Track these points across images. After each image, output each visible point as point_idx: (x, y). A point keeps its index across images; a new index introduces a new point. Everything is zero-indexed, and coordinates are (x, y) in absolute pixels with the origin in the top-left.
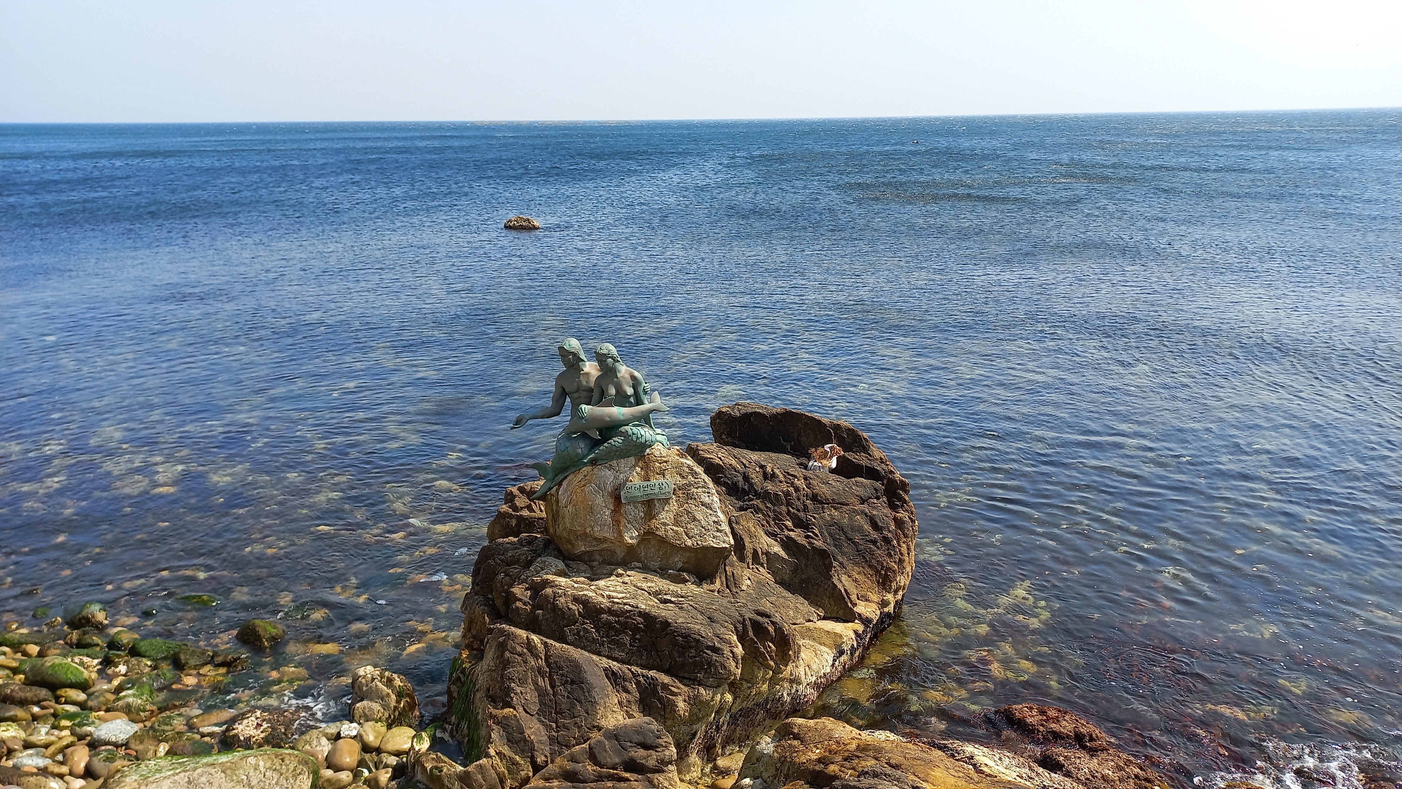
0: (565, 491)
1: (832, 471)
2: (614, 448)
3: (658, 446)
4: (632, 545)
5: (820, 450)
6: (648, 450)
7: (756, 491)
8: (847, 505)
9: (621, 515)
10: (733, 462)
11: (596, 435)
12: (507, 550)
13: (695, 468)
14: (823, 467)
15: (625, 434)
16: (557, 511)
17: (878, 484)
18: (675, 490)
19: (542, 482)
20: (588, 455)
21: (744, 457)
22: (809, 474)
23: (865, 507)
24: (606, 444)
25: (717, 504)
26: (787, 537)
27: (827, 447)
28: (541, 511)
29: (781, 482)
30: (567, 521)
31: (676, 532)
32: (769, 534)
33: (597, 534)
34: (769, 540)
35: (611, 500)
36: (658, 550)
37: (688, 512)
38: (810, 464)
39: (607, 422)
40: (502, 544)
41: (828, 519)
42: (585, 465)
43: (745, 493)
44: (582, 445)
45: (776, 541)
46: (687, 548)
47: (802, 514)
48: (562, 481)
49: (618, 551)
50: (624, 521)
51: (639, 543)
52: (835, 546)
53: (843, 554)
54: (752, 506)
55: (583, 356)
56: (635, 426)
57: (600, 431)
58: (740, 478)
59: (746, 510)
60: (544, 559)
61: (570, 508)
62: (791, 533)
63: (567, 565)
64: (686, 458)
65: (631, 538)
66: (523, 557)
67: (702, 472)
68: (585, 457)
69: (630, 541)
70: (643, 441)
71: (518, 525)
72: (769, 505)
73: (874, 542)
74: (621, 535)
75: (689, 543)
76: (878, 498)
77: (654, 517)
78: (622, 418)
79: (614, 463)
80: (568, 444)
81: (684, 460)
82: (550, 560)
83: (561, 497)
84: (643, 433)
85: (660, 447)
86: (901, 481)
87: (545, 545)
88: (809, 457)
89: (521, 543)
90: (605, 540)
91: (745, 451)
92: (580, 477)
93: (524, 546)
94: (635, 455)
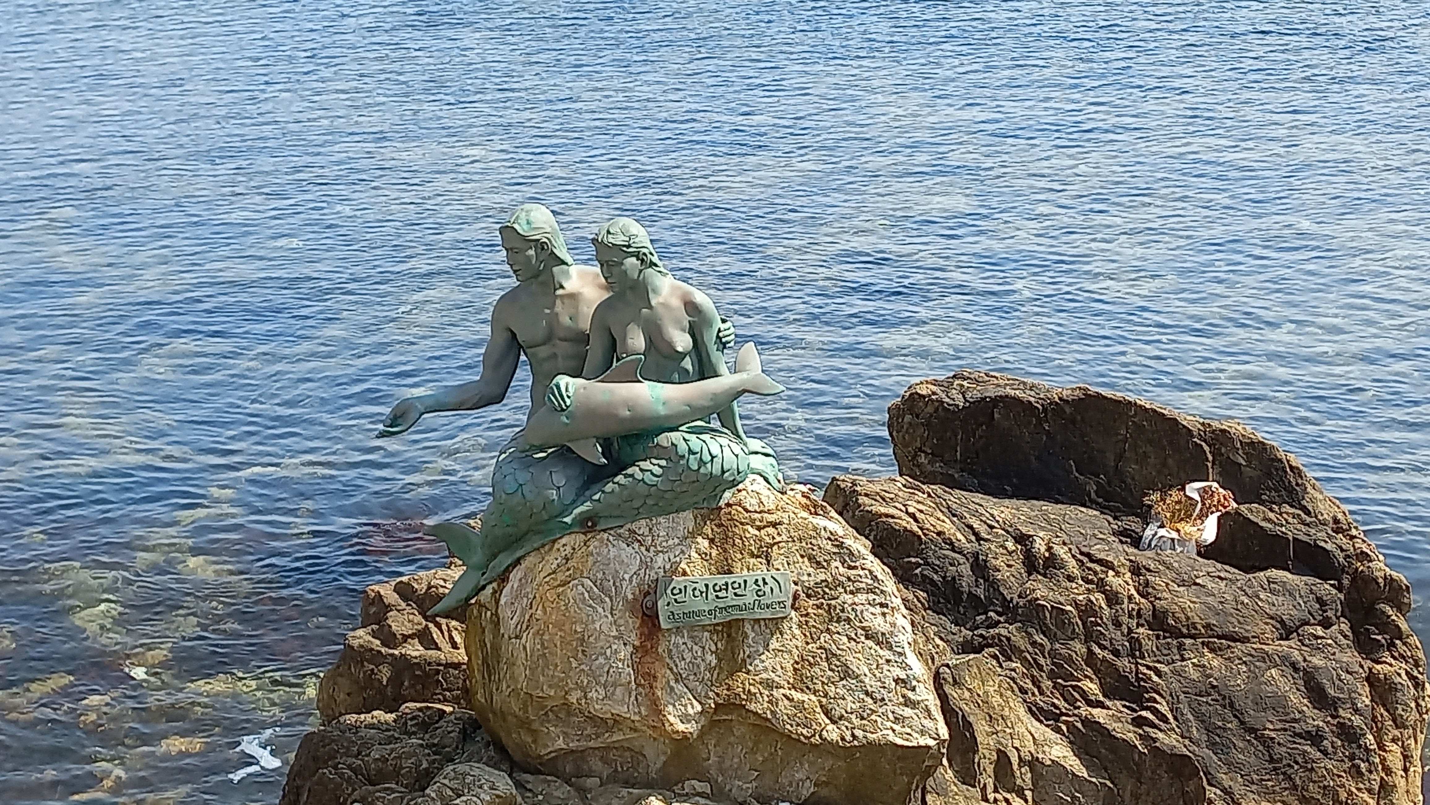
0: (517, 596)
1: (1206, 552)
2: (641, 488)
3: (753, 484)
4: (685, 737)
5: (1175, 495)
6: (727, 495)
7: (1005, 602)
8: (1244, 640)
9: (660, 659)
10: (948, 527)
11: (596, 455)
12: (367, 745)
13: (849, 542)
14: (1182, 542)
15: (671, 454)
16: (496, 648)
17: (1326, 589)
18: (796, 597)
19: (456, 573)
20: (574, 504)
21: (975, 514)
22: (1145, 558)
23: (1291, 648)
24: (620, 478)
25: (905, 637)
26: (1087, 722)
27: (1193, 489)
28: (455, 646)
29: (1070, 578)
30: (521, 673)
31: (800, 706)
32: (1037, 712)
33: (597, 708)
34: (1041, 730)
35: (631, 625)
36: (753, 751)
37: (830, 656)
38: (1148, 533)
39: (623, 420)
40: (355, 728)
41: (1194, 674)
42: (567, 529)
43: (978, 605)
44: (559, 479)
45: (1058, 730)
46: (826, 748)
47: (1124, 664)
48: (508, 570)
49: (649, 752)
50: (665, 676)
51: (703, 733)
52: (1212, 745)
53: (1232, 766)
54: (997, 641)
55: (562, 253)
56: (693, 431)
57: (607, 444)
58: (965, 569)
59: (978, 650)
60: (461, 768)
61: (528, 639)
62: (1096, 711)
63: (519, 785)
64: (826, 515)
65: (685, 718)
66: (408, 763)
67: (865, 552)
68: (566, 510)
69: (681, 727)
70: (716, 469)
71: (396, 679)
72: (1039, 638)
73: (1315, 738)
74: (657, 710)
75: (832, 733)
76: (1326, 624)
77: (741, 666)
78: (662, 411)
79: (641, 526)
80: (523, 476)
81: (820, 522)
82: (478, 770)
83: (505, 612)
84: (716, 450)
85: (760, 486)
86: (1390, 581)
87: (463, 732)
88: (1146, 516)
89: (402, 725)
90: (617, 722)
91: (978, 498)
92: (553, 560)
93: (410, 734)
94: (695, 506)
